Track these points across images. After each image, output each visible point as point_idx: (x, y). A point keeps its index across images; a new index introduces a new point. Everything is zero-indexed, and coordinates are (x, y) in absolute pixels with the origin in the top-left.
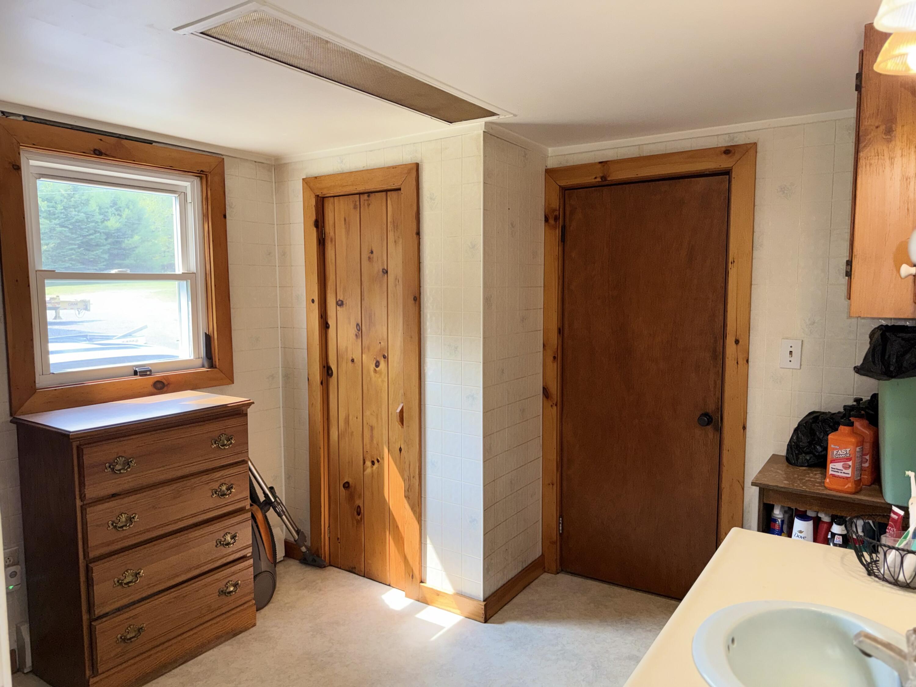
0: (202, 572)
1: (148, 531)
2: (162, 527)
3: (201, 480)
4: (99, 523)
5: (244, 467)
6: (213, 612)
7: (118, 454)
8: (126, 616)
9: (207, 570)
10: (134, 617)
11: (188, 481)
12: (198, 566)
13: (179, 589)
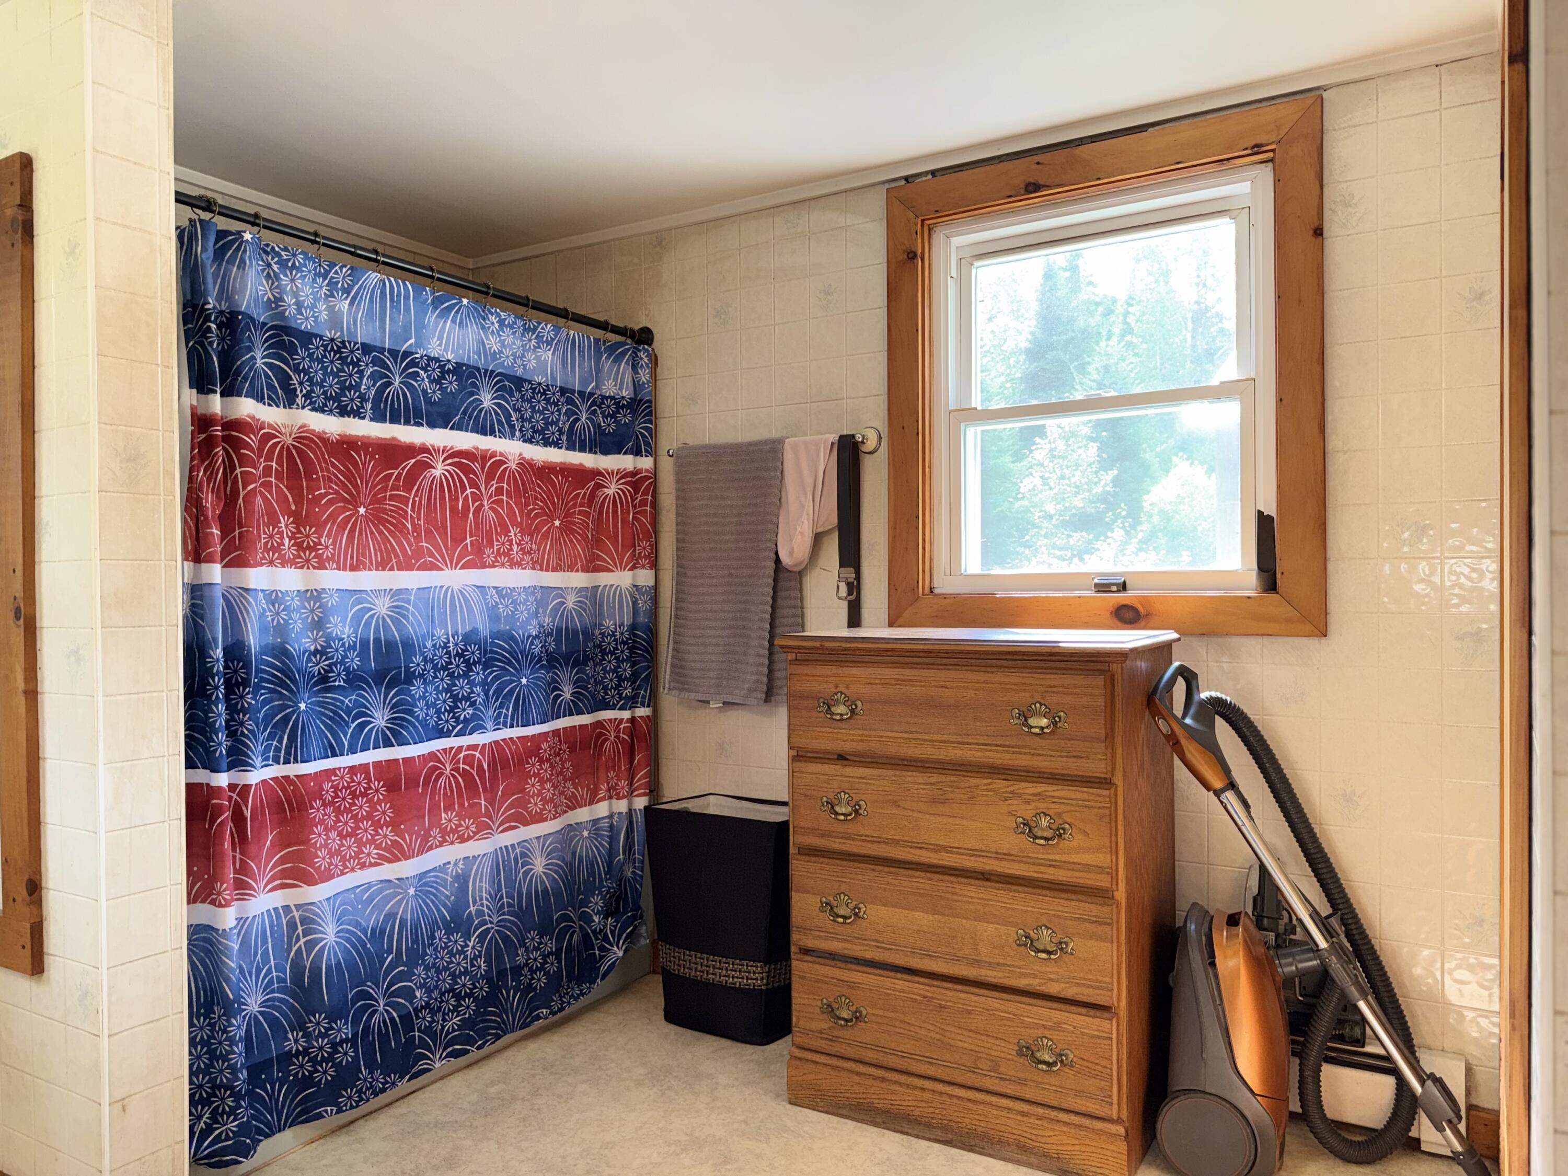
0: (980, 979)
1: (886, 842)
2: (911, 847)
3: (991, 787)
4: (809, 793)
5: (1099, 795)
6: (1005, 1079)
7: (836, 687)
8: (836, 973)
9: (994, 981)
10: (852, 985)
11: (962, 778)
12: (976, 963)
13: (933, 986)
